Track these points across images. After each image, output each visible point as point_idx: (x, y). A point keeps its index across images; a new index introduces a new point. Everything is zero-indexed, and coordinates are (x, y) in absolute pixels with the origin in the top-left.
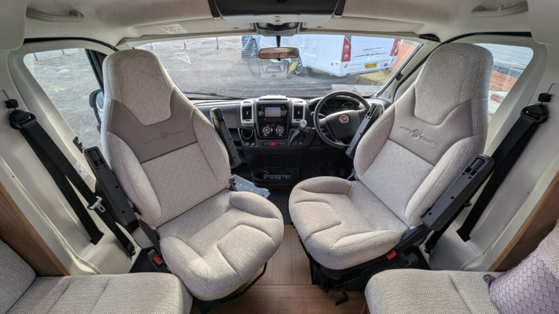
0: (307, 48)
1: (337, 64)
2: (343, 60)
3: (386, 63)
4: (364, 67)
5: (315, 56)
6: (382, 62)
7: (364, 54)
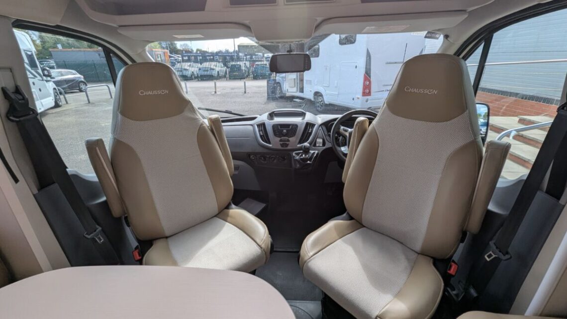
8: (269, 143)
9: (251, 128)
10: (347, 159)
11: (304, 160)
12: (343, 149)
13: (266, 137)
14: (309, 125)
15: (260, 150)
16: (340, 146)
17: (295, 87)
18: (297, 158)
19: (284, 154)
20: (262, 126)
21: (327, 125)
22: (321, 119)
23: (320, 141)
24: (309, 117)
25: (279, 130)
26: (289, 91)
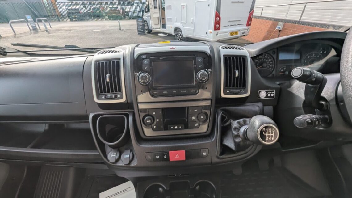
0: (186, 23)
1: (211, 32)
2: (216, 29)
3: (244, 31)
4: (230, 34)
5: (193, 28)
6: (241, 30)
7: (229, 25)
17: (159, 24)
26: (154, 27)
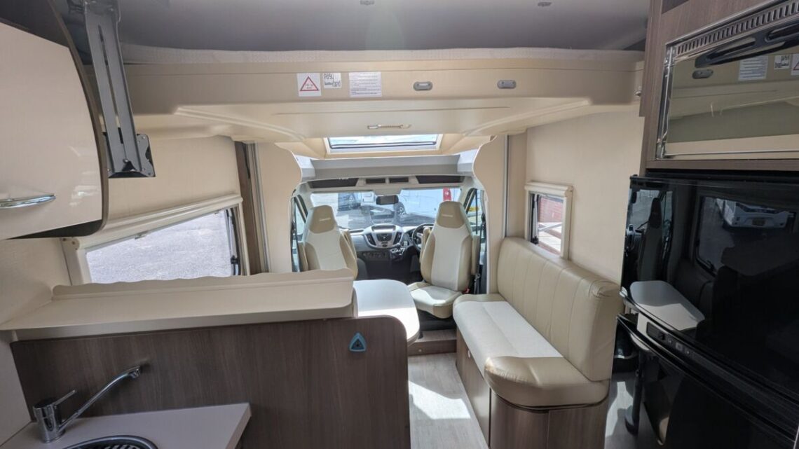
8: (375, 244)
9: (362, 237)
10: (421, 251)
11: (398, 253)
12: (419, 245)
13: (372, 242)
14: (399, 234)
15: (370, 249)
16: (417, 244)
18: (393, 252)
19: (385, 251)
20: (370, 235)
21: (410, 233)
22: (405, 229)
23: (406, 243)
24: (398, 228)
25: (380, 237)
